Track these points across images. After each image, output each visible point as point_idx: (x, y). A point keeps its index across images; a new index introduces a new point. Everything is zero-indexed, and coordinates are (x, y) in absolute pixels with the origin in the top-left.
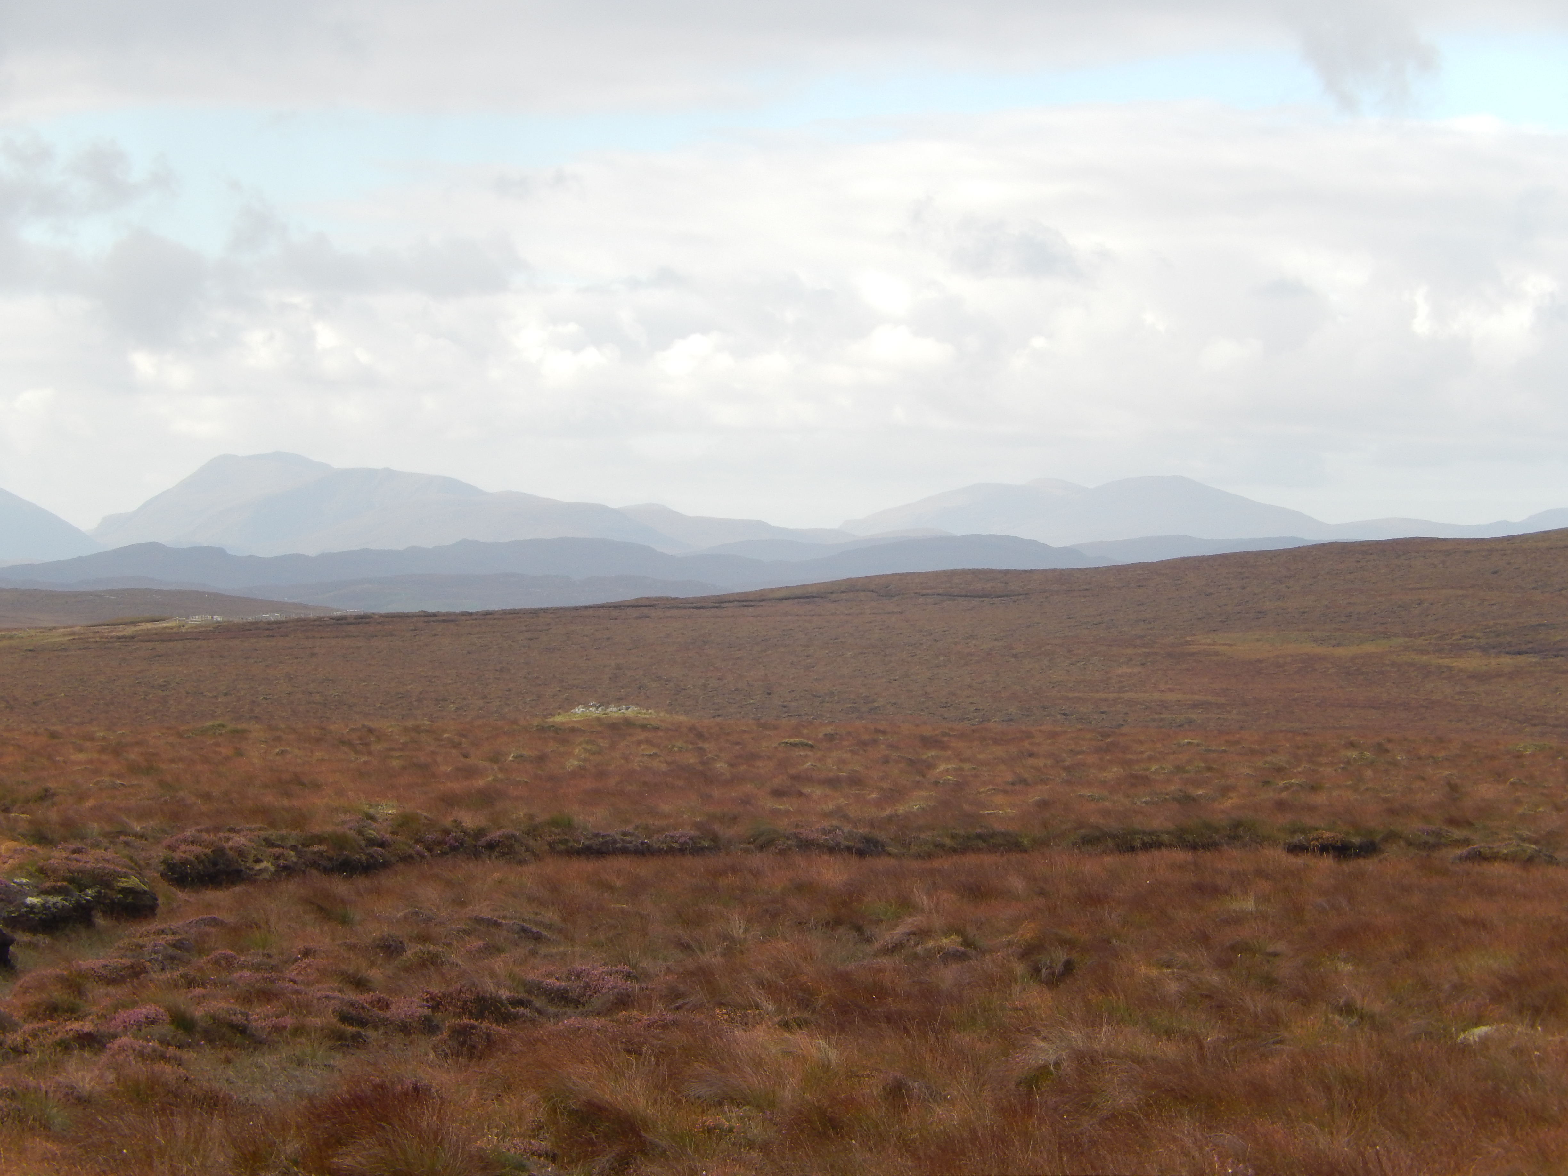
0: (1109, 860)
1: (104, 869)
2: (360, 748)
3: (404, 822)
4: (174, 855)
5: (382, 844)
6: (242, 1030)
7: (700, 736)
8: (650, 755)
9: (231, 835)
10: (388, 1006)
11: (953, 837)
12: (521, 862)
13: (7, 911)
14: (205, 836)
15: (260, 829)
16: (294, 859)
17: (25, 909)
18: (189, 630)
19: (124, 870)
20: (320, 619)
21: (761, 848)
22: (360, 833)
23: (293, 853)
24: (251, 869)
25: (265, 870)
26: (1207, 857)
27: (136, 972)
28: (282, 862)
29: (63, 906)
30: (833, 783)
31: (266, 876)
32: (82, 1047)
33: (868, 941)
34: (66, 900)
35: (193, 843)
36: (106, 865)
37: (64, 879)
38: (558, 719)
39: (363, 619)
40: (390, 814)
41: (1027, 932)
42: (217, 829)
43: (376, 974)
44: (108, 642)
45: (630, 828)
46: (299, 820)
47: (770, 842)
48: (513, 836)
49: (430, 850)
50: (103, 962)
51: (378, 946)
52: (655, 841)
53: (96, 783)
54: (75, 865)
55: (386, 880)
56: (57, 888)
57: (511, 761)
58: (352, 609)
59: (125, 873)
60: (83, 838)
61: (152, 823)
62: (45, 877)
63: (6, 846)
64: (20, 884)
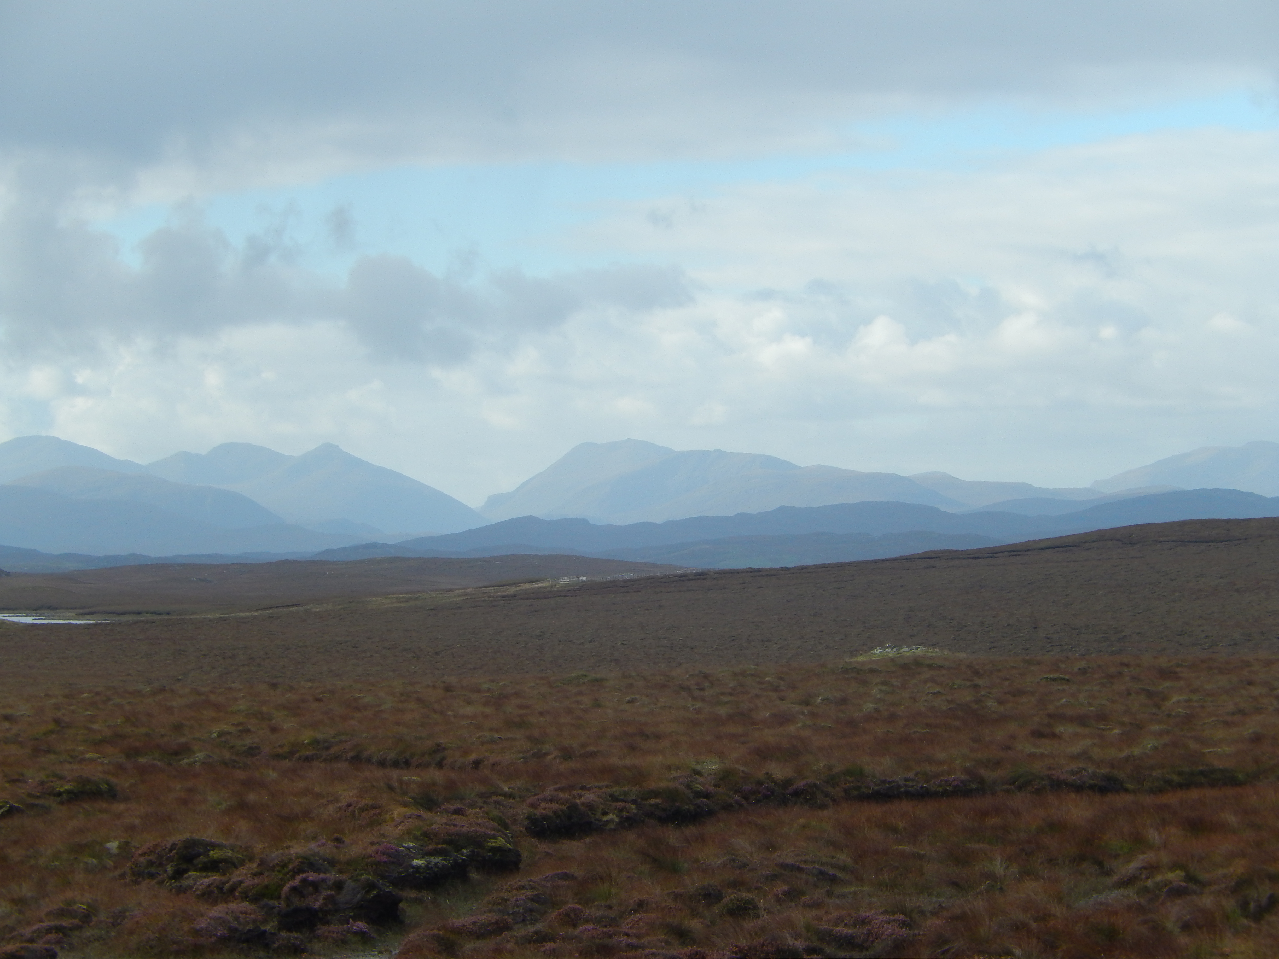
1: (477, 832)
2: (697, 693)
3: (725, 777)
4: (535, 812)
5: (707, 796)
7: (977, 673)
8: (934, 694)
9: (583, 793)
11: (1180, 774)
12: (823, 807)
13: (398, 872)
14: (561, 795)
15: (607, 787)
16: (635, 811)
17: (412, 870)
18: (560, 589)
19: (493, 832)
20: (665, 577)
21: (1020, 788)
22: (688, 787)
23: (633, 806)
24: (600, 820)
25: (611, 820)
27: (500, 928)
28: (624, 814)
29: (443, 866)
30: (1082, 720)
31: (613, 827)
33: (1108, 873)
34: (445, 860)
35: (551, 801)
36: (478, 829)
37: (444, 842)
38: (860, 659)
39: (701, 576)
40: (713, 769)
41: (1239, 869)
42: (571, 787)
43: (695, 924)
44: (495, 600)
45: (911, 775)
46: (639, 776)
47: (1028, 783)
48: (815, 785)
49: (746, 798)
50: (474, 919)
51: (700, 894)
52: (933, 785)
53: (479, 738)
54: (452, 829)
55: (710, 828)
56: (438, 850)
57: (820, 703)
58: (693, 566)
59: (494, 834)
60: (462, 799)
61: (519, 783)
62: (429, 841)
63: (398, 812)
64: (408, 848)
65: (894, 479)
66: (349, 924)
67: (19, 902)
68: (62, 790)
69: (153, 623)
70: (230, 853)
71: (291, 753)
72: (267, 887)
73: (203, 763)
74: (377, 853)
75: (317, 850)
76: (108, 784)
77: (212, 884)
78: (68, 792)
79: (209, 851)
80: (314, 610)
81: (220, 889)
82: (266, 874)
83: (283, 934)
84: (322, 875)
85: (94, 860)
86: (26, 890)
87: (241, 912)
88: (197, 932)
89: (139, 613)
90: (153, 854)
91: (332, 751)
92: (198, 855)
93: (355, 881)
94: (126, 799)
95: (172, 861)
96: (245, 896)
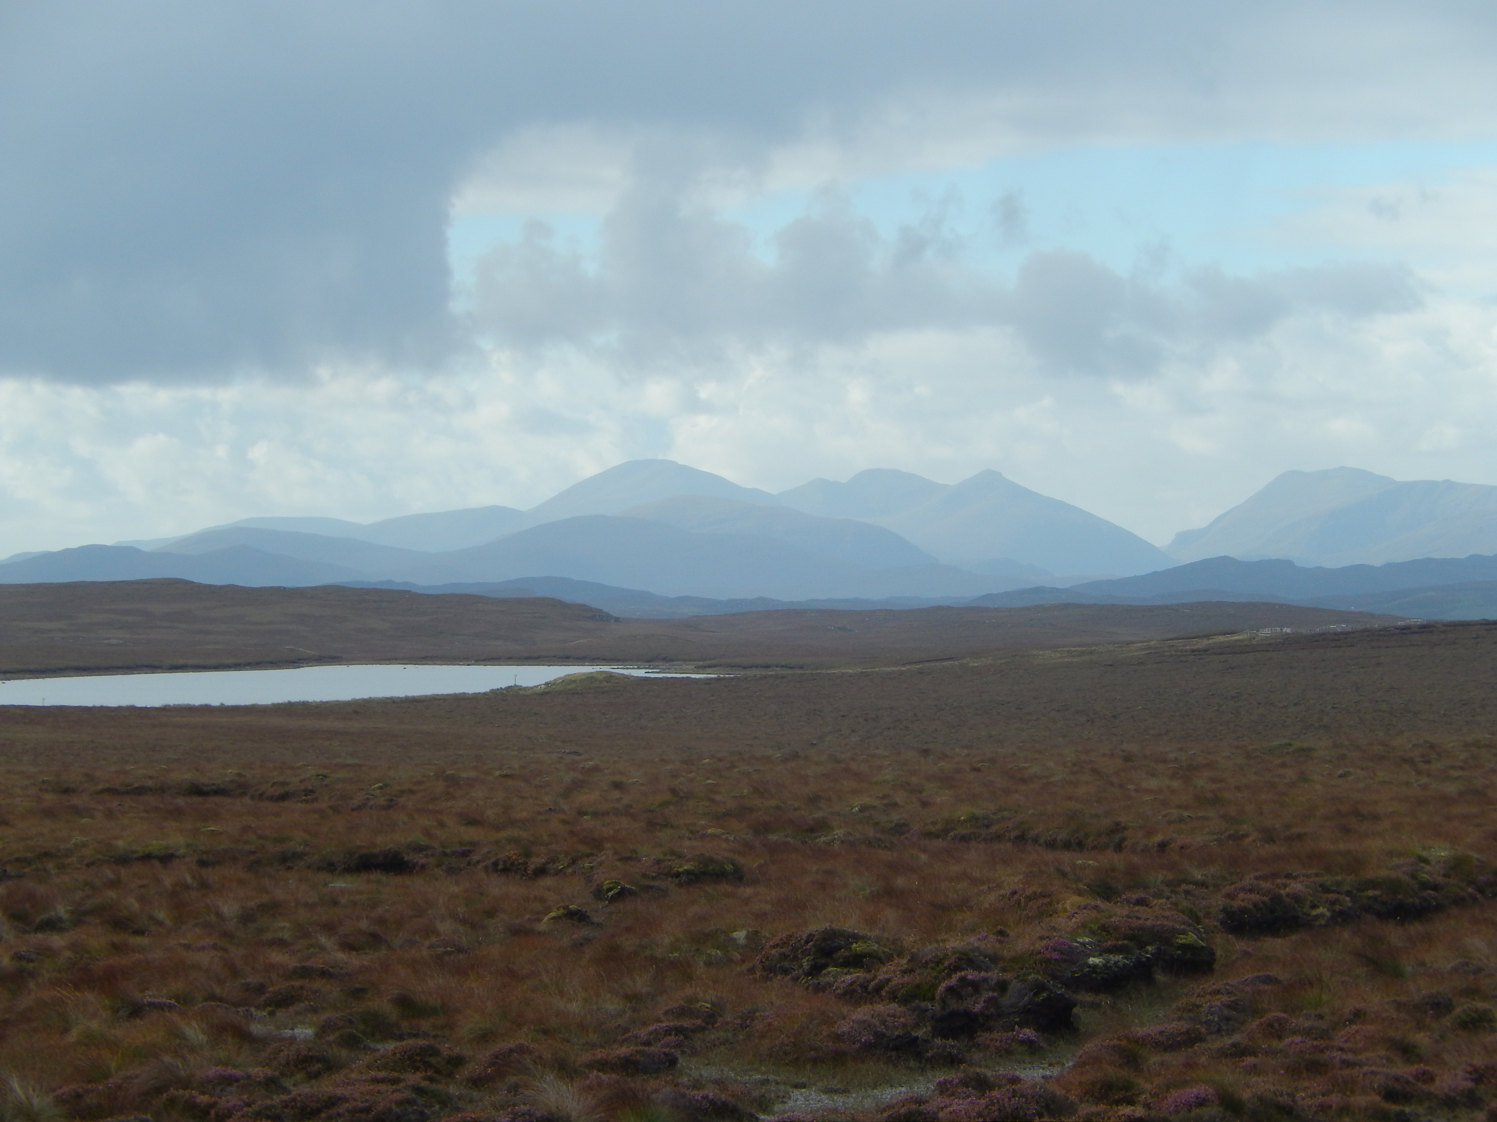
1: (1163, 926)
2: (1423, 766)
3: (1457, 865)
4: (1232, 903)
5: (1435, 887)
9: (1288, 882)
10: (1432, 1079)
13: (1071, 972)
14: (1263, 884)
15: (1317, 875)
16: (1350, 905)
17: (1088, 969)
18: (1260, 642)
19: (1182, 927)
20: (1383, 628)
22: (1413, 876)
23: (1348, 899)
24: (1309, 915)
25: (1322, 915)
27: (1191, 1039)
28: (1337, 907)
29: (1123, 965)
31: (1323, 922)
34: (1126, 958)
35: (1251, 891)
36: (1165, 923)
37: (1125, 938)
39: (1426, 628)
40: (1442, 856)
42: (1274, 876)
43: (1422, 1039)
44: (1184, 656)
46: (1355, 863)
49: (1481, 891)
50: (1160, 1028)
51: (1427, 1004)
53: (1165, 816)
54: (1135, 923)
55: (1438, 926)
56: (1119, 946)
58: (1418, 616)
59: (1183, 929)
60: (1146, 887)
61: (1212, 870)
62: (1107, 936)
63: (1071, 901)
64: (1083, 944)
66: (1014, 1031)
67: (633, 998)
68: (681, 870)
69: (784, 678)
70: (875, 947)
71: (945, 832)
72: (918, 986)
73: (843, 842)
74: (1047, 949)
75: (976, 944)
76: (733, 865)
77: (854, 982)
78: (688, 873)
79: (852, 943)
80: (971, 665)
81: (864, 987)
82: (918, 971)
83: (938, 1041)
84: (983, 974)
85: (718, 952)
86: (641, 984)
87: (889, 1015)
88: (838, 1038)
89: (767, 667)
90: (786, 945)
91: (994, 829)
92: (839, 948)
93: (1021, 981)
94: (754, 882)
95: (809, 955)
96: (893, 997)
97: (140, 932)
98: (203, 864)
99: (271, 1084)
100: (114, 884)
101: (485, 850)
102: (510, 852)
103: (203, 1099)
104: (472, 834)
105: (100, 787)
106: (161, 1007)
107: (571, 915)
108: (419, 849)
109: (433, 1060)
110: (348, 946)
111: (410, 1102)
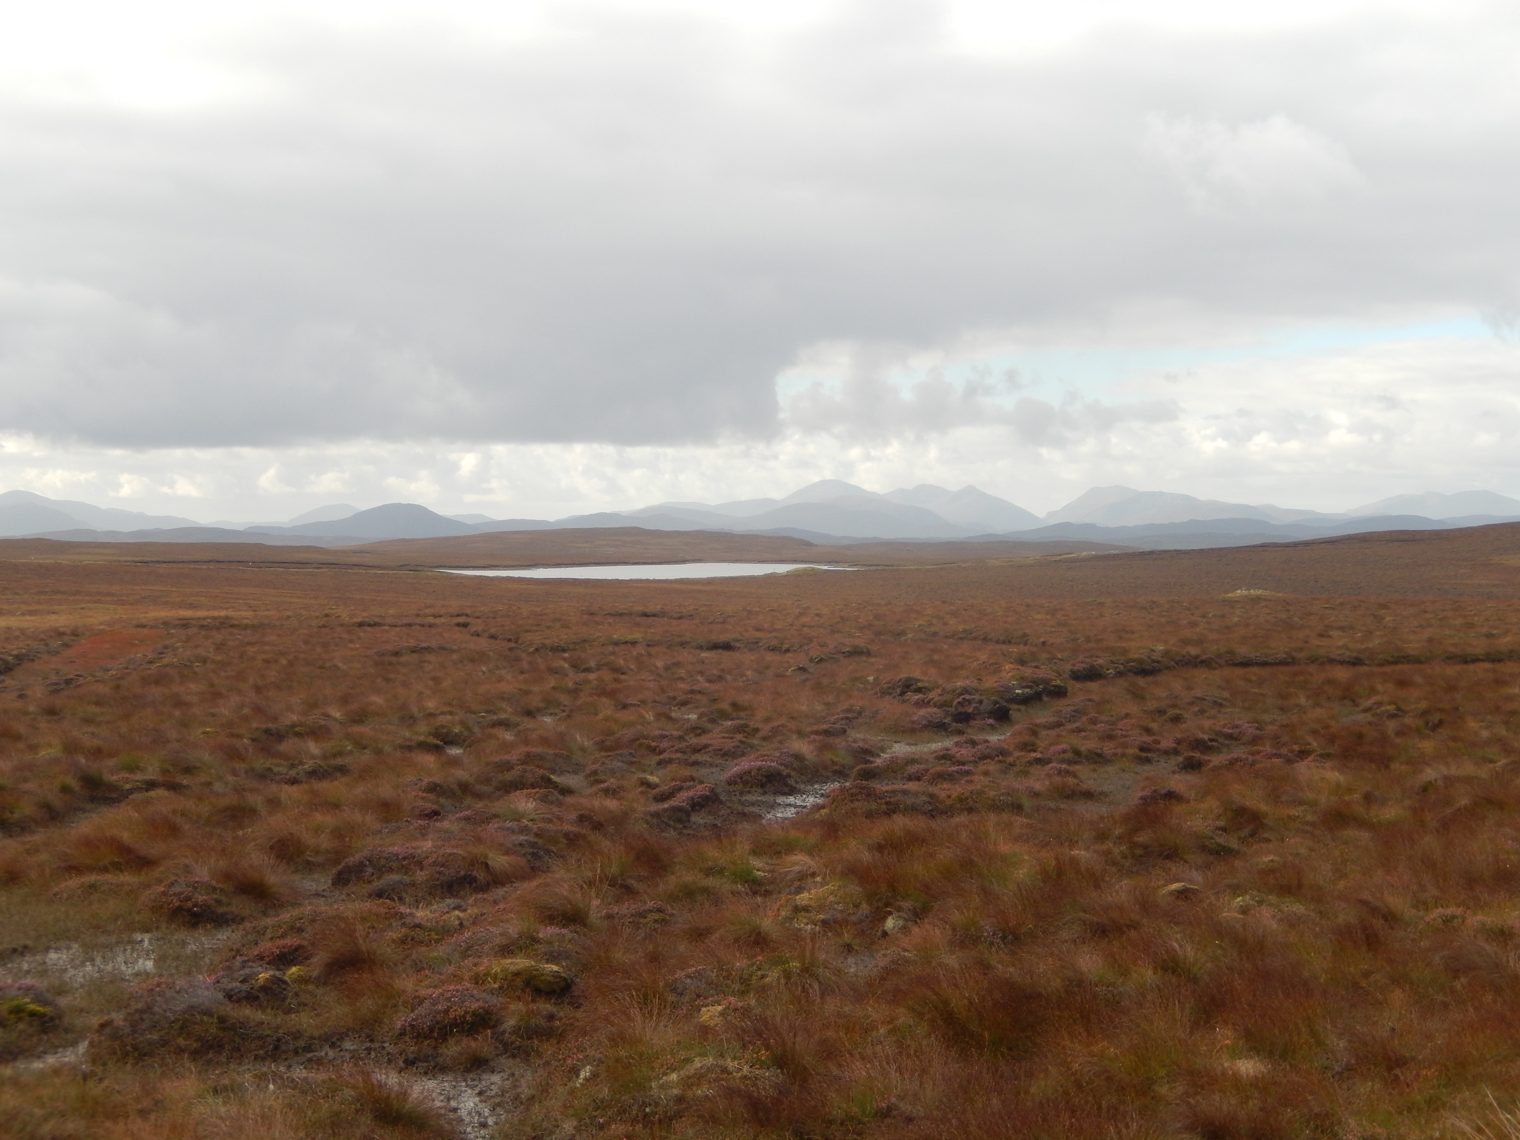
0: (1458, 668)
2: (1150, 611)
3: (1166, 654)
4: (1074, 668)
5: (1158, 662)
6: (1100, 755)
7: (1288, 603)
8: (1267, 614)
9: (1097, 659)
10: (1159, 743)
11: (1393, 657)
12: (1215, 669)
13: (1008, 696)
14: (1087, 660)
15: (1109, 656)
16: (1123, 669)
17: (1015, 695)
18: (1082, 558)
20: (1134, 553)
21: (1312, 662)
22: (1149, 657)
23: (1122, 666)
24: (1106, 673)
25: (1111, 673)
26: (1499, 666)
27: (1059, 725)
28: (1117, 670)
29: (1030, 693)
30: (1342, 628)
31: (1112, 676)
32: (1037, 764)
33: (1357, 706)
34: (1031, 690)
35: (1082, 663)
36: (1047, 676)
37: (1031, 682)
38: (1230, 595)
39: (1151, 553)
40: (1161, 649)
41: (1423, 705)
42: (1091, 656)
43: (1154, 726)
44: (1050, 563)
45: (1258, 655)
46: (1125, 651)
47: (1316, 659)
48: (1211, 659)
49: (1177, 664)
50: (1046, 720)
51: (1156, 711)
52: (1269, 660)
53: (1044, 630)
54: (1035, 676)
55: (1159, 678)
56: (1028, 685)
57: (1211, 617)
58: (1147, 548)
59: (1054, 679)
60: (1038, 661)
61: (1066, 654)
62: (1023, 681)
63: (1008, 666)
64: (1013, 684)
65: (1246, 507)
66: (985, 720)
67: (827, 704)
68: (845, 651)
70: (927, 684)
71: (953, 636)
72: (945, 701)
73: (911, 640)
74: (999, 686)
75: (969, 684)
76: (867, 649)
77: (919, 699)
78: (848, 651)
80: (962, 566)
81: (923, 701)
82: (945, 695)
83: (954, 724)
84: (972, 696)
85: (862, 685)
86: (830, 699)
87: (933, 713)
88: (913, 722)
89: (878, 565)
90: (890, 683)
91: (973, 635)
92: (912, 685)
93: (988, 699)
94: (875, 656)
95: (900, 687)
96: (935, 706)
97: (623, 674)
98: (649, 645)
99: (681, 738)
100: (613, 653)
101: (765, 641)
102: (774, 642)
103: (654, 744)
104: (759, 635)
105: (606, 613)
106: (635, 705)
107: (800, 669)
108: (738, 641)
109: (746, 729)
110: (710, 681)
111: (738, 747)
